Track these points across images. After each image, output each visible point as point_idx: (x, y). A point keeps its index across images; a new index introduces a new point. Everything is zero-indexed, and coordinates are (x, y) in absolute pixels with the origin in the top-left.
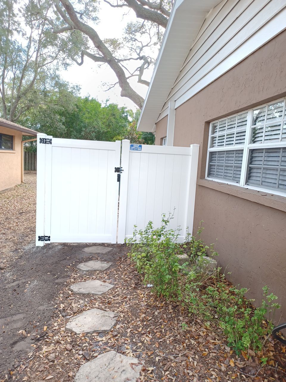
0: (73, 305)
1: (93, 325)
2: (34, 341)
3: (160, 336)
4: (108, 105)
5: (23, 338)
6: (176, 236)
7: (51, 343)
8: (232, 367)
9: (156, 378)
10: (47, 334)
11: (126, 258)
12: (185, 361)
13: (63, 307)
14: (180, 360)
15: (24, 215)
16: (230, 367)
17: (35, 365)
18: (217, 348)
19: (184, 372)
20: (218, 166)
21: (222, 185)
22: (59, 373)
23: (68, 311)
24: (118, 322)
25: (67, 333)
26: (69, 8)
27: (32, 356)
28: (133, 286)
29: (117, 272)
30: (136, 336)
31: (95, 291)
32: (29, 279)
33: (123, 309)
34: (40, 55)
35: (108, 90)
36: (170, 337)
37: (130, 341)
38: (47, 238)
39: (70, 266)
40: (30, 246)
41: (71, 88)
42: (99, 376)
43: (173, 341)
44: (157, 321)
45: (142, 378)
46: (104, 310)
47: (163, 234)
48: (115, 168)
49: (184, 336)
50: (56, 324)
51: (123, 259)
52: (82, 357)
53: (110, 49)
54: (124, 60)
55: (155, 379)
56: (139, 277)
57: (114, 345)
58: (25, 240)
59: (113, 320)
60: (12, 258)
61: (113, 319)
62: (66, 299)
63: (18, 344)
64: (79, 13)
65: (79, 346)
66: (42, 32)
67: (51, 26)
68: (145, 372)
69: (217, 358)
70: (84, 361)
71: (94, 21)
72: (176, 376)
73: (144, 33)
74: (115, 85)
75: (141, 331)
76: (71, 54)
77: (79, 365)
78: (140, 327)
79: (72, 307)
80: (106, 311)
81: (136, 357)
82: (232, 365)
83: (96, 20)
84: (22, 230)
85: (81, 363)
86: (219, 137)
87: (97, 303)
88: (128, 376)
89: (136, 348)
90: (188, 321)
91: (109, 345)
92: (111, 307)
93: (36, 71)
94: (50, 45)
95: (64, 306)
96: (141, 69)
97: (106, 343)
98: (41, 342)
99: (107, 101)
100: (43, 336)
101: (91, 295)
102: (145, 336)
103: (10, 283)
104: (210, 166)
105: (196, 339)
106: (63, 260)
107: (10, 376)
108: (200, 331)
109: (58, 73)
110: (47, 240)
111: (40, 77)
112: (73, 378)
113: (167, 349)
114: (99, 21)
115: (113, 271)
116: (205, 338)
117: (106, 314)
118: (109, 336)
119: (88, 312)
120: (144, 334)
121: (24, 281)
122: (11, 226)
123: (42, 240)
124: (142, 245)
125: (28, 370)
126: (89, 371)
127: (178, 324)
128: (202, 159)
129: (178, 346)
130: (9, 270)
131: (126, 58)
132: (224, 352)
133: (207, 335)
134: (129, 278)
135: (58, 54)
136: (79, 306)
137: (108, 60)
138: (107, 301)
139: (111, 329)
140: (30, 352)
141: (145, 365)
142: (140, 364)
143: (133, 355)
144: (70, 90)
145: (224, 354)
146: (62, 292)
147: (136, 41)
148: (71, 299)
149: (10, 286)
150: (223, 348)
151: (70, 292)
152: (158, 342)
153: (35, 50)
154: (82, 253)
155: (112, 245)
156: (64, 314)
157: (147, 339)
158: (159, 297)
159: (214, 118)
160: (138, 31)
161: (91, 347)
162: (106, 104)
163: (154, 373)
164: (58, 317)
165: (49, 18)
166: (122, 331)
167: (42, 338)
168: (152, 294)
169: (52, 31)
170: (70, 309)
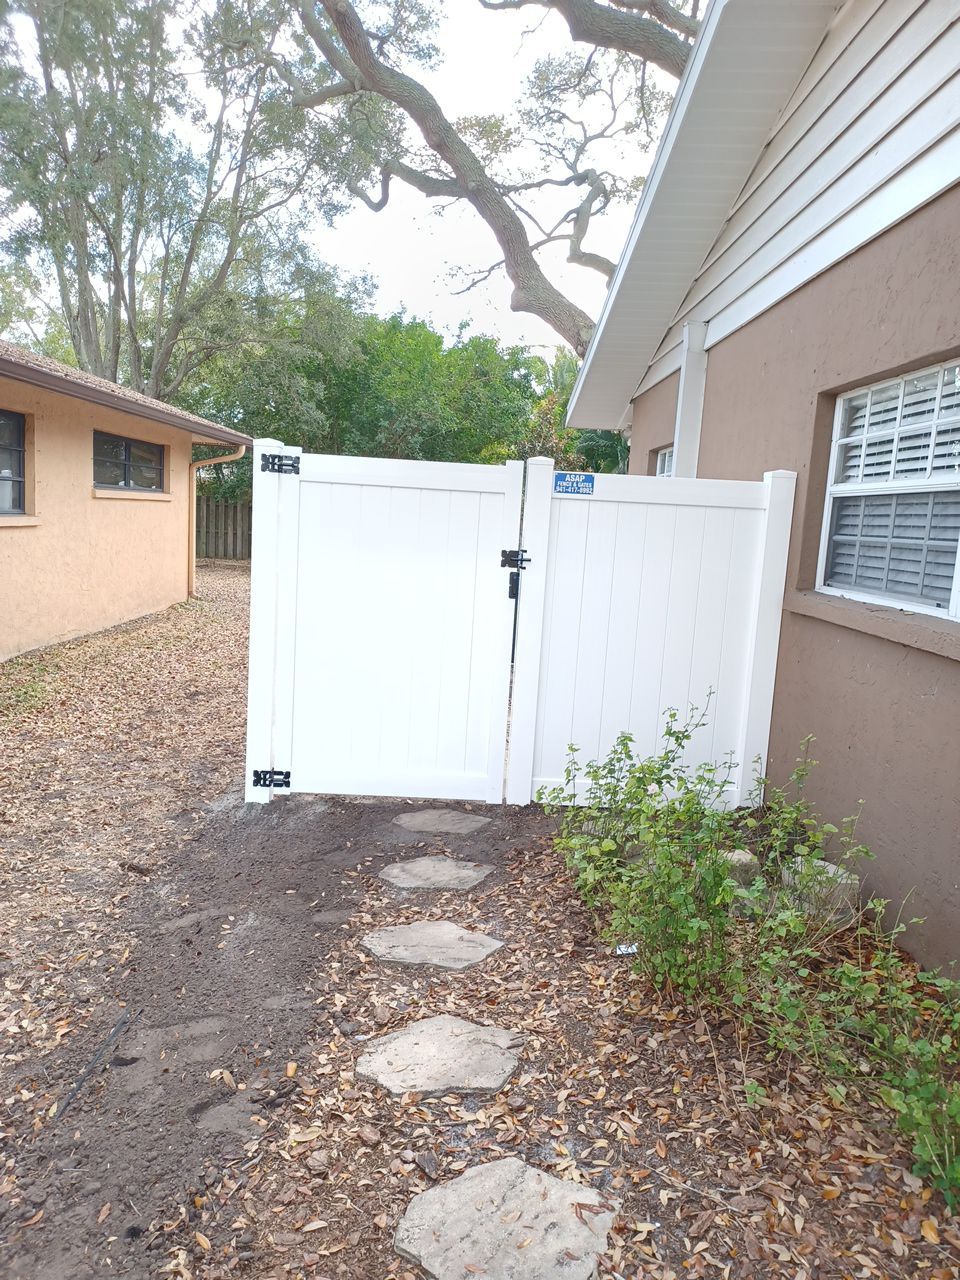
0: (374, 999)
1: (444, 1068)
2: (258, 1106)
3: (669, 1119)
4: (466, 340)
5: (226, 1095)
6: (718, 788)
7: (313, 1117)
8: (930, 1246)
9: (663, 1260)
10: (298, 1089)
11: (537, 854)
12: (764, 1213)
13: (344, 1006)
14: (743, 1207)
15: (203, 703)
16: (924, 1243)
17: (267, 1182)
18: (874, 1178)
19: (761, 1249)
20: (863, 545)
21: (881, 615)
22: (342, 1215)
23: (359, 1018)
24: (523, 1063)
25: (360, 1089)
26: (346, 22)
27: (256, 1151)
28: (569, 947)
29: (509, 897)
30: (587, 1116)
31: (443, 956)
32: (230, 909)
33: (538, 1022)
34: (249, 179)
35: (469, 289)
36: (704, 1127)
37: (569, 1131)
38: (282, 777)
39: (356, 870)
40: (225, 802)
41: (345, 286)
42: (475, 1235)
43: (714, 1141)
44: (656, 1069)
45: (617, 1254)
46: (476, 1023)
47: (668, 777)
48: (504, 552)
49: (756, 1128)
50: (323, 1058)
51: (527, 858)
52: (413, 1170)
53: (478, 149)
54: (522, 187)
55: (660, 1262)
56: (585, 918)
57: (515, 1138)
58: (210, 783)
59: (509, 1058)
60: (173, 839)
61: (508, 1055)
62: (351, 979)
63: (212, 1111)
64: (375, 37)
65: (402, 1134)
66: (255, 104)
67: (285, 84)
68: (624, 1237)
69: (873, 1211)
70: (423, 1185)
71: (424, 61)
72: (733, 1259)
73: (592, 91)
74: (490, 271)
75: (604, 1100)
76: (348, 174)
77: (405, 1195)
78: (599, 1086)
79: (372, 1004)
80: (484, 1025)
81: (592, 1186)
82: (932, 1238)
83: (430, 58)
84: (199, 749)
85: (411, 1189)
86: (869, 445)
87: (450, 999)
88: (567, 1246)
89: (590, 1153)
90: (764, 1077)
91: (499, 1137)
92: (498, 1014)
93: (233, 235)
94: (280, 147)
95: (345, 1001)
96: (580, 217)
97: (490, 1132)
98: (280, 1110)
99: (463, 326)
100: (285, 1093)
101: (431, 970)
102: (616, 1117)
103: (171, 917)
104: (834, 547)
105: (797, 1140)
106: (335, 850)
107: (193, 1210)
108: (808, 1114)
109: (303, 236)
110: (280, 785)
111: (246, 253)
112: (390, 1236)
113: (697, 1166)
114: (440, 58)
115: (498, 895)
116: (829, 1139)
117: (484, 1034)
118: (497, 1110)
119: (425, 1024)
120: (614, 1109)
121: (214, 912)
122: (164, 735)
123: (265, 785)
124: (595, 813)
125: (248, 1195)
126: (439, 1216)
127: (731, 1083)
128: (806, 522)
129: (733, 1159)
130: (165, 876)
131: (529, 182)
132: (898, 1190)
133: (836, 1127)
134: (553, 921)
135: (305, 174)
136: (394, 1004)
137: (470, 188)
138: (485, 992)
139: (502, 1086)
140: (251, 1139)
141: (622, 1213)
142: (608, 1209)
143: (582, 1176)
144: (340, 293)
145: (900, 1201)
146: (336, 954)
147: (564, 120)
148: (367, 980)
149: (171, 925)
150: (894, 1178)
151: (362, 957)
152: (664, 1139)
153: (233, 166)
154: (392, 832)
155: (491, 809)
156: (347, 1027)
157: (625, 1127)
158: (661, 990)
159: (855, 379)
160: (570, 87)
161: (441, 1139)
162: (458, 336)
163: (657, 1243)
164: (329, 1034)
165: (279, 58)
166: (541, 1095)
167: (281, 1099)
168: (633, 976)
169: (290, 98)
170: (366, 1011)
